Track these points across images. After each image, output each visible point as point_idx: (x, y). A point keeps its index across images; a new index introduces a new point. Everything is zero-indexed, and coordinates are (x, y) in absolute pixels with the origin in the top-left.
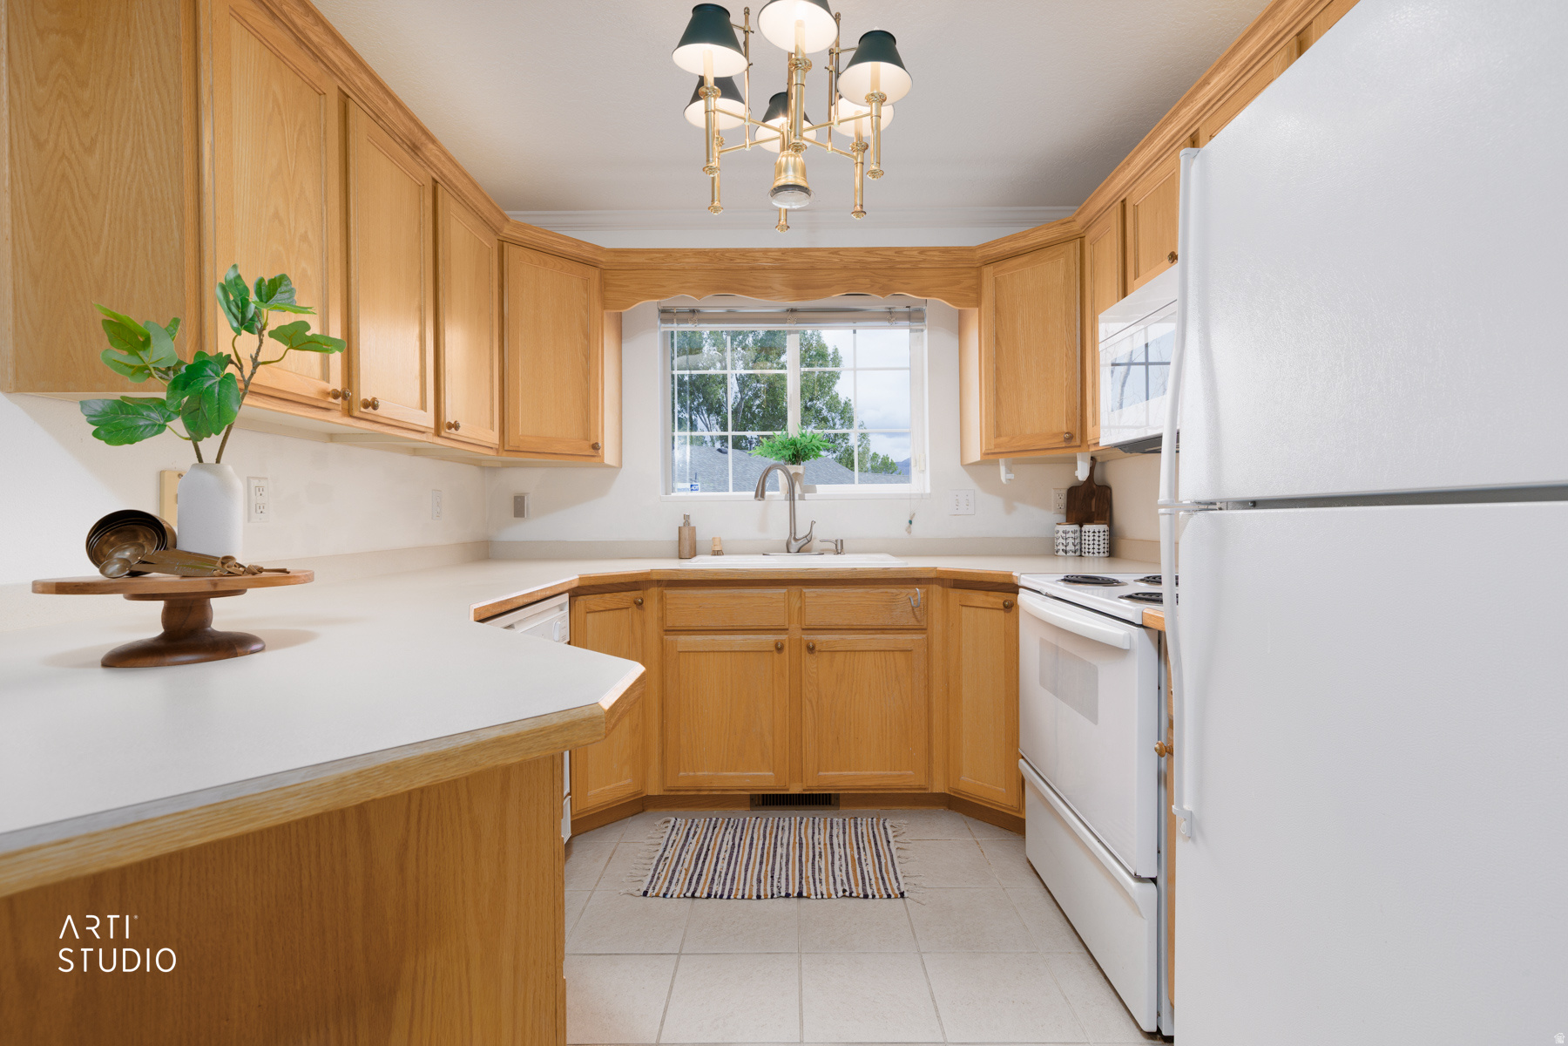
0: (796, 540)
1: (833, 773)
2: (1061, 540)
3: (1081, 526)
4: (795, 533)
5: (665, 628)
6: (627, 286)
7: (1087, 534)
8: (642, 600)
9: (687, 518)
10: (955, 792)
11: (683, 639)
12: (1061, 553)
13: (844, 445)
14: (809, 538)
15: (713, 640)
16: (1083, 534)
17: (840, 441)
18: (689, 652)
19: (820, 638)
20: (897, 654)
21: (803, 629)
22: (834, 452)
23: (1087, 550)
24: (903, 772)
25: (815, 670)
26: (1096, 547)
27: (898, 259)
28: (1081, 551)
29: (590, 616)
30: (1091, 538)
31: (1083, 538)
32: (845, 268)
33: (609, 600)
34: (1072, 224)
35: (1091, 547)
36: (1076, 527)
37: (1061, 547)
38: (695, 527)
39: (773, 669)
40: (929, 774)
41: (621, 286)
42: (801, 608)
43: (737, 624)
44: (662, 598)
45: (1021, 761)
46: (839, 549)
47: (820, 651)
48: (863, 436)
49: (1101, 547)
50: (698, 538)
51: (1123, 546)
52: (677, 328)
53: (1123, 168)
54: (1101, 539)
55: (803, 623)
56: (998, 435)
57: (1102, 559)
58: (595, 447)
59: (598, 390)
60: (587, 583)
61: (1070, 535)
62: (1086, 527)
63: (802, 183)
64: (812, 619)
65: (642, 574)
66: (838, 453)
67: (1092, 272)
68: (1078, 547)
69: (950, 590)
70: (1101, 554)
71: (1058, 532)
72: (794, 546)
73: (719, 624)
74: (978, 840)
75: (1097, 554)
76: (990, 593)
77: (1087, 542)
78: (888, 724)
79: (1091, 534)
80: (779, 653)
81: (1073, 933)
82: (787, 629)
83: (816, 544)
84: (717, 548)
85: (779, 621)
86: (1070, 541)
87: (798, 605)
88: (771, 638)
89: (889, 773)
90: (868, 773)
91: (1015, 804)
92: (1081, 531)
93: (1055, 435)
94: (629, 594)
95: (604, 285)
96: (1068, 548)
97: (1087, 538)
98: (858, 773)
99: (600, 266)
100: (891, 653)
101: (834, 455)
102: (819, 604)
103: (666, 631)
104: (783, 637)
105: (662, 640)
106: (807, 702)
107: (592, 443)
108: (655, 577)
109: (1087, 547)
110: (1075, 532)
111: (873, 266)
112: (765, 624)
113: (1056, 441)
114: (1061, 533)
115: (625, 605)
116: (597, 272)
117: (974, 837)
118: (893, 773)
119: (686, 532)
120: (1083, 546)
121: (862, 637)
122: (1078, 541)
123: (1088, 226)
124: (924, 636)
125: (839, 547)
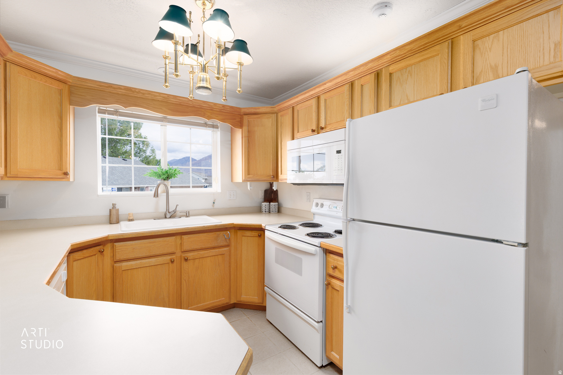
0: (169, 212)
1: (194, 306)
2: (264, 208)
3: (270, 203)
4: (169, 210)
5: (115, 260)
6: (85, 96)
7: (272, 206)
8: (104, 250)
9: (114, 205)
10: (239, 302)
11: (124, 264)
12: (264, 212)
13: (144, 155)
14: (175, 211)
15: (141, 262)
16: (271, 206)
17: (142, 153)
18: (128, 270)
19: (190, 255)
20: (219, 256)
21: (182, 252)
22: (140, 158)
23: (272, 211)
24: (221, 299)
25: (187, 268)
26: (275, 210)
27: (214, 107)
28: (270, 211)
29: (75, 263)
30: (273, 207)
31: (271, 207)
32: (194, 107)
33: (86, 253)
34: (275, 108)
35: (273, 210)
36: (268, 203)
37: (264, 210)
38: (118, 209)
39: (169, 270)
40: (230, 298)
41: (81, 95)
42: (181, 243)
43: (152, 254)
44: (113, 247)
45: (266, 287)
46: (187, 215)
47: (189, 260)
48: (153, 151)
49: (276, 210)
50: (120, 213)
51: (283, 210)
52: (107, 116)
53: (295, 98)
54: (276, 207)
55: (182, 250)
56: (249, 174)
57: (276, 214)
58: (66, 174)
59: (67, 145)
60: (75, 247)
61: (267, 206)
62: (272, 204)
63: (210, 87)
64: (186, 248)
65: (104, 238)
66: (141, 158)
67: (281, 125)
68: (269, 210)
69: (238, 231)
70: (276, 212)
71: (263, 205)
72: (168, 216)
73: (144, 255)
74: (248, 316)
75: (275, 212)
76: (253, 231)
77: (272, 208)
78: (215, 283)
79: (273, 206)
80: (172, 264)
81: (288, 341)
82: (175, 253)
83: (178, 213)
84: (131, 218)
85: (171, 251)
86: (267, 208)
87: (180, 242)
88: (168, 258)
89: (216, 301)
90: (208, 302)
91: (261, 302)
92: (270, 205)
93: (268, 176)
94: (96, 248)
95: (71, 93)
96: (266, 210)
97: (272, 207)
98: (204, 304)
99: (68, 83)
100: (217, 256)
101: (140, 159)
102: (189, 242)
103: (115, 262)
104: (174, 257)
105: (113, 267)
106: (184, 281)
107: (63, 172)
108: (110, 238)
109: (272, 210)
110: (268, 205)
111: (204, 108)
112: (165, 252)
113: (269, 178)
114: (264, 206)
115: (94, 253)
116: (67, 86)
117: (246, 316)
118: (217, 300)
119: (114, 212)
120: (271, 209)
121: (206, 252)
122: (269, 208)
123: (280, 111)
124: (229, 248)
125: (188, 214)
